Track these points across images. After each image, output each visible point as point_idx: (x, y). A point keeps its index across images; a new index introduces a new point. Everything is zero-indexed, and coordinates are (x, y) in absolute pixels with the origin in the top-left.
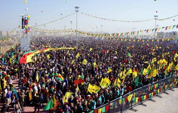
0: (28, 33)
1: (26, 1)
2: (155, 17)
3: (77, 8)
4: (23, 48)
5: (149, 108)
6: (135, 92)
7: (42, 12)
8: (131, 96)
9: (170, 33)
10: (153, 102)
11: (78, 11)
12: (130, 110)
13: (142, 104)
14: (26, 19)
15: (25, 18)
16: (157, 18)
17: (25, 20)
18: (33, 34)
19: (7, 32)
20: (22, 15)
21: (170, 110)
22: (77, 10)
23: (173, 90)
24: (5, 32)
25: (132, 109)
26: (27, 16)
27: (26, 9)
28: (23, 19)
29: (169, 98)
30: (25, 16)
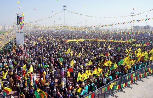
0: (23, 28)
2: (132, 14)
4: (18, 42)
5: (128, 95)
6: (116, 81)
8: (112, 85)
9: (144, 26)
10: (131, 89)
11: (66, 9)
12: (111, 96)
13: (121, 91)
14: (21, 16)
15: (20, 15)
16: (133, 14)
17: (20, 18)
18: (27, 29)
19: (4, 27)
20: (17, 13)
21: (145, 95)
23: (148, 78)
24: (2, 27)
25: (113, 95)
26: (21, 14)
28: (18, 17)
29: (144, 85)
30: (20, 13)
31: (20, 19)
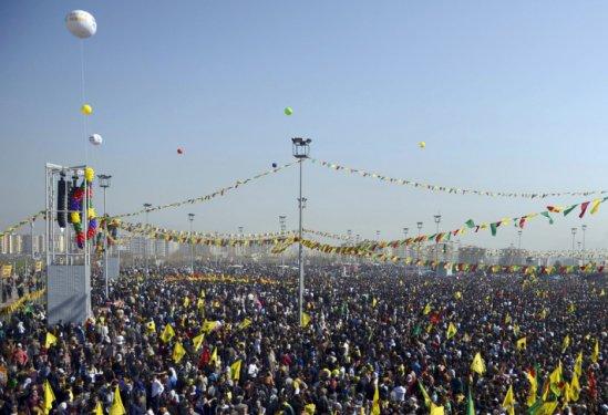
1: (89, 108)
3: (303, 143)
4: (58, 310)
7: (179, 152)
11: (305, 156)
14: (79, 184)
15: (75, 178)
17: (75, 189)
20: (60, 167)
22: (301, 150)
26: (80, 172)
27: (92, 139)
28: (61, 184)
30: (75, 169)
31: (71, 195)
